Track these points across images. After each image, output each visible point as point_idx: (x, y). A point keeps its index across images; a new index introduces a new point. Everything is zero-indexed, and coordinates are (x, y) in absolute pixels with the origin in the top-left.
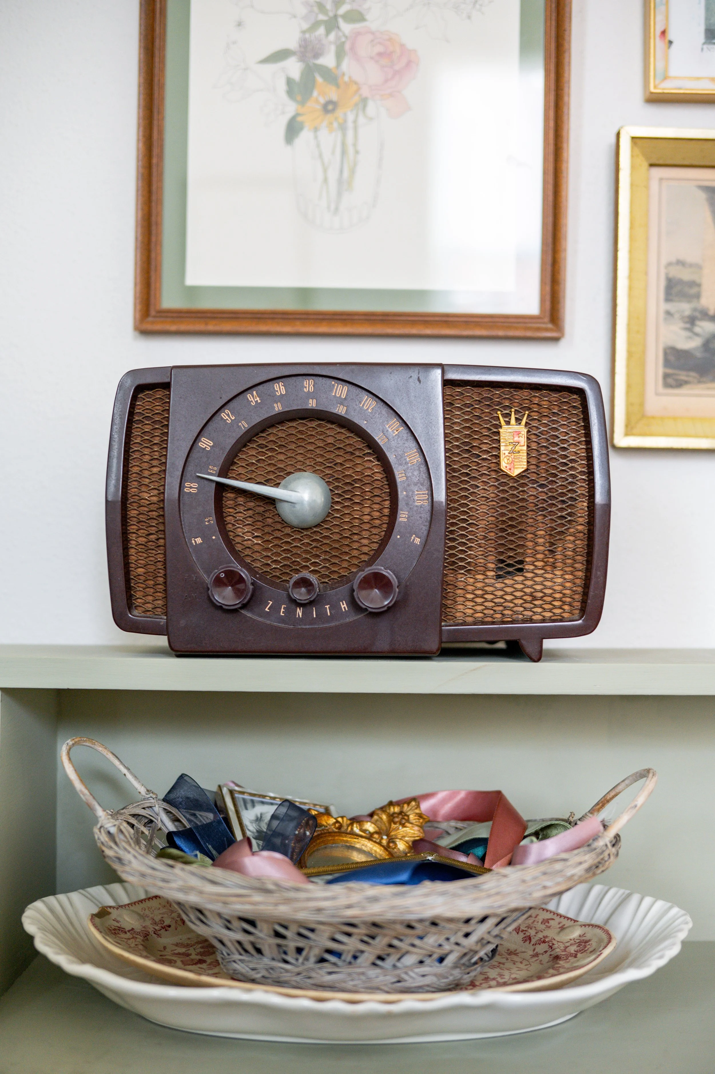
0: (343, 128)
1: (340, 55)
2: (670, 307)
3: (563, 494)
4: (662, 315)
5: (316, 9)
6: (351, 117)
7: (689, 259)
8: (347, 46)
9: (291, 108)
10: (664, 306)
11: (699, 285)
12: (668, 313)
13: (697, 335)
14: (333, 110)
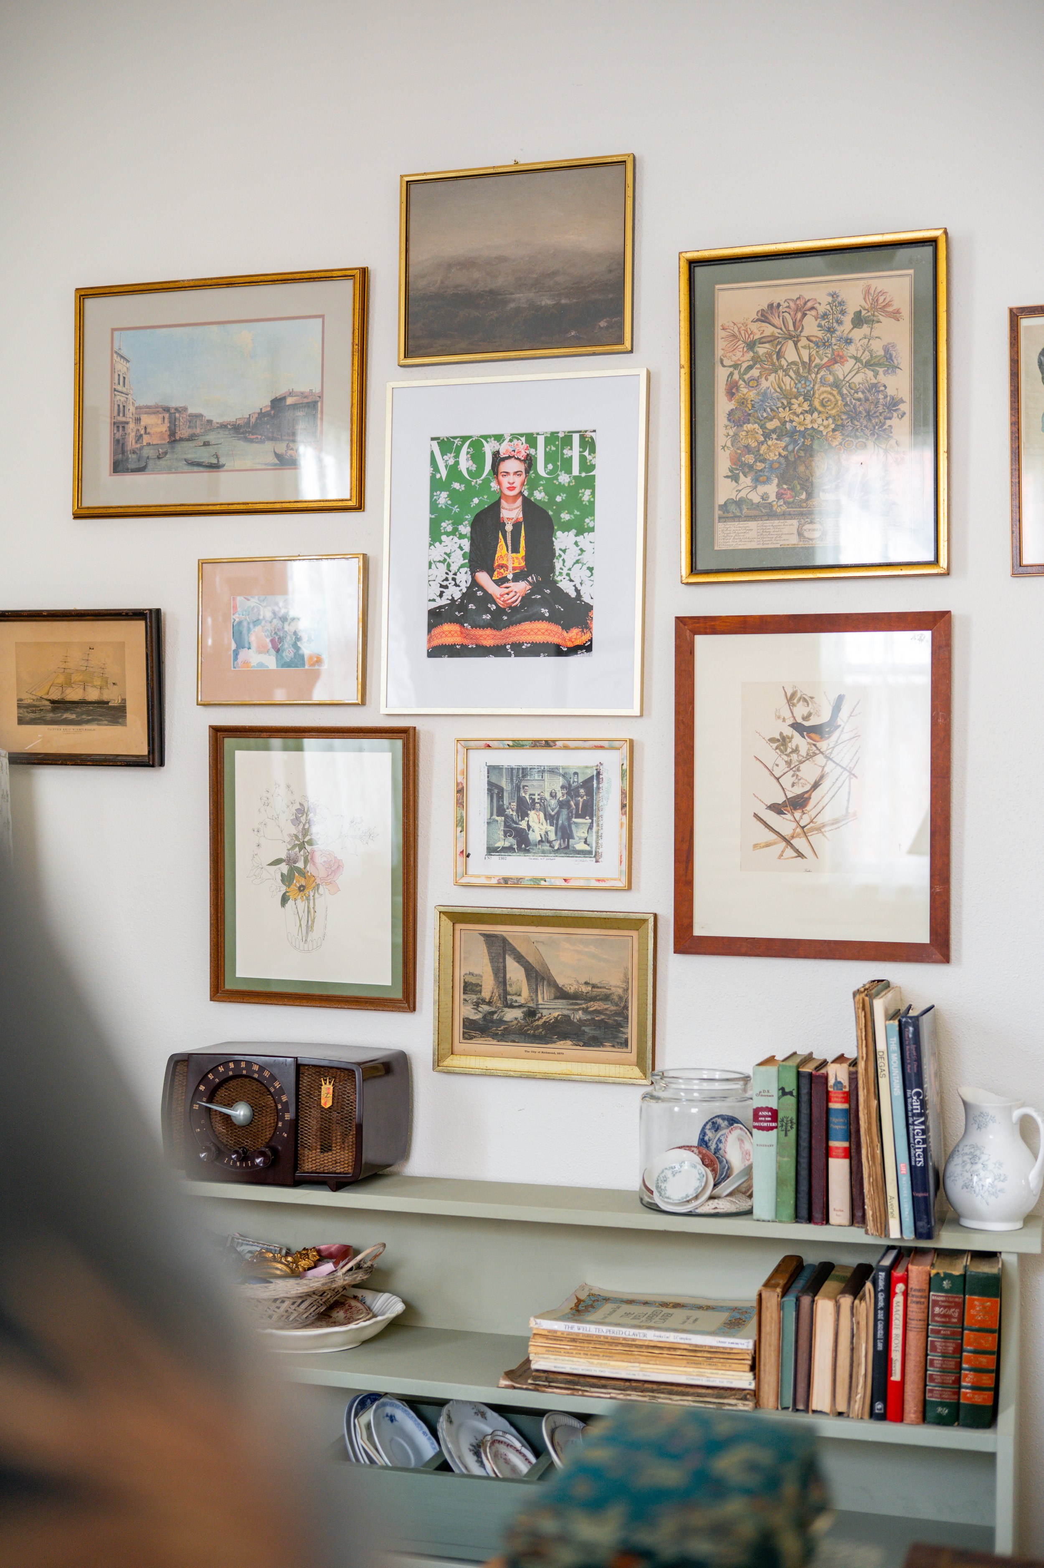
0: (308, 899)
1: (306, 862)
2: (466, 997)
3: (346, 1117)
4: (462, 1001)
5: (294, 838)
6: (312, 894)
7: (476, 972)
8: (309, 857)
9: (284, 889)
10: (463, 997)
11: (481, 986)
12: (465, 1000)
13: (480, 1012)
14: (303, 890)
